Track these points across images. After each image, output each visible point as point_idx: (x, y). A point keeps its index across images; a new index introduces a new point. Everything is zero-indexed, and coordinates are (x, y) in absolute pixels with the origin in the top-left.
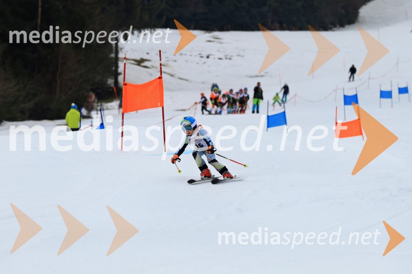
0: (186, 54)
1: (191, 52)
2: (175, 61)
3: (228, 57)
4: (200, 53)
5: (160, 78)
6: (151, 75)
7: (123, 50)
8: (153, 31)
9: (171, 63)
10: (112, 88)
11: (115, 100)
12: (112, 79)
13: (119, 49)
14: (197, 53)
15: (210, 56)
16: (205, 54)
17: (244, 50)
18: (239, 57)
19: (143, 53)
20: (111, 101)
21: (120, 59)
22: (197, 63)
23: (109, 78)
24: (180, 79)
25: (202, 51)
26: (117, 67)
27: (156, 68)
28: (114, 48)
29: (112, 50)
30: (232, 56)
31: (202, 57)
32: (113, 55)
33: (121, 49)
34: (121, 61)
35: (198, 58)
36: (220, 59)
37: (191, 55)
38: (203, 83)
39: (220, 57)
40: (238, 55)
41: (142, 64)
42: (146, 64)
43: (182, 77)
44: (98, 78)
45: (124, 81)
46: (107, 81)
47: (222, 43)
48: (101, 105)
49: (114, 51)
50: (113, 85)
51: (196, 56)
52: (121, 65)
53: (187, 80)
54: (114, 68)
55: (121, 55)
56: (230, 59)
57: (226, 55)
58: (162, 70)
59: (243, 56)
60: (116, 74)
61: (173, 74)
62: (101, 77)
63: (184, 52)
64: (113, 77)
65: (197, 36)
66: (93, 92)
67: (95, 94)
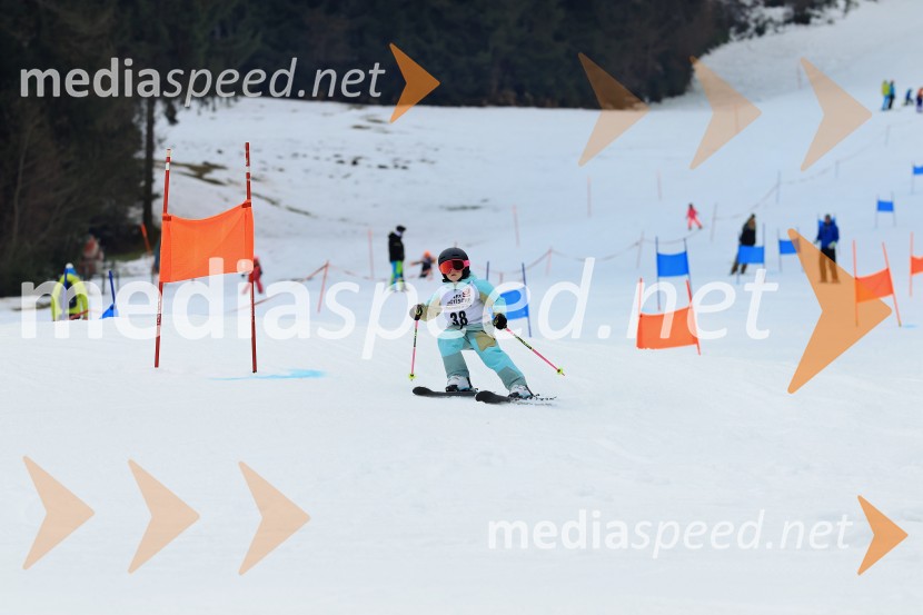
0: (305, 156)
1: (317, 149)
2: (281, 170)
3: (401, 164)
4: (336, 152)
5: (247, 205)
6: (226, 200)
7: (164, 144)
8: (232, 102)
9: (272, 175)
10: (138, 227)
11: (143, 256)
12: (138, 208)
13: (155, 141)
14: (330, 154)
15: (359, 161)
16: (348, 156)
18: (424, 164)
19: (208, 150)
20: (136, 257)
21: (156, 164)
22: (331, 177)
23: (132, 205)
24: (292, 210)
25: (342, 149)
26: (150, 181)
27: (237, 184)
28: (144, 139)
29: (140, 142)
30: (408, 162)
31: (341, 162)
32: (141, 155)
33: (160, 141)
34: (158, 167)
35: (333, 164)
36: (382, 167)
37: (317, 158)
38: (343, 220)
39: (383, 163)
40: (423, 161)
41: (207, 176)
42: (215, 175)
43: (297, 207)
44: (107, 205)
45: (165, 210)
46: (127, 211)
47: (386, 132)
48: (113, 266)
49: (144, 145)
50: (139, 222)
51: (328, 159)
52: (159, 176)
53: (306, 213)
54: (143, 184)
55: (159, 155)
56: (404, 168)
57: (396, 160)
58: (252, 190)
59: (433, 163)
60: (148, 197)
61: (275, 199)
62: (114, 202)
63: (301, 151)
64: (141, 203)
65: (331, 114)
66: (96, 237)
67: (99, 240)
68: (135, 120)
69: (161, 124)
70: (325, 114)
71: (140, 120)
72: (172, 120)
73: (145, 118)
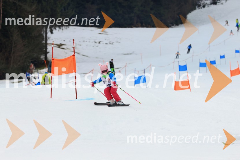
1: (90, 40)
2: (80, 45)
4: (95, 40)
5: (74, 55)
7: (50, 39)
8: (67, 28)
9: (78, 46)
10: (44, 61)
11: (45, 68)
12: (43, 56)
13: (48, 38)
14: (93, 41)
15: (100, 42)
16: (97, 41)
17: (120, 39)
19: (61, 40)
20: (43, 68)
22: (93, 47)
23: (42, 55)
25: (96, 39)
26: (46, 48)
27: (69, 49)
28: (45, 38)
30: (113, 42)
31: (96, 43)
32: (44, 42)
33: (49, 38)
34: (49, 45)
35: (94, 43)
36: (106, 44)
37: (90, 42)
38: (97, 58)
39: (107, 43)
40: (117, 42)
41: (61, 47)
42: (63, 47)
43: (84, 55)
44: (35, 55)
45: (52, 57)
46: (40, 57)
47: (107, 35)
48: (37, 71)
49: (45, 39)
50: (44, 59)
51: (92, 42)
52: (49, 47)
53: (87, 56)
54: (44, 49)
55: (49, 42)
56: (112, 44)
57: (110, 42)
58: (75, 51)
59: (119, 42)
60: (46, 53)
61: (79, 53)
62: (37, 54)
63: (85, 40)
64: (44, 54)
65: (93, 30)
66: (33, 63)
67: (33, 64)
68: (42, 33)
69: (49, 34)
70: (91, 30)
71: (43, 33)
72: (52, 33)
73: (45, 32)
